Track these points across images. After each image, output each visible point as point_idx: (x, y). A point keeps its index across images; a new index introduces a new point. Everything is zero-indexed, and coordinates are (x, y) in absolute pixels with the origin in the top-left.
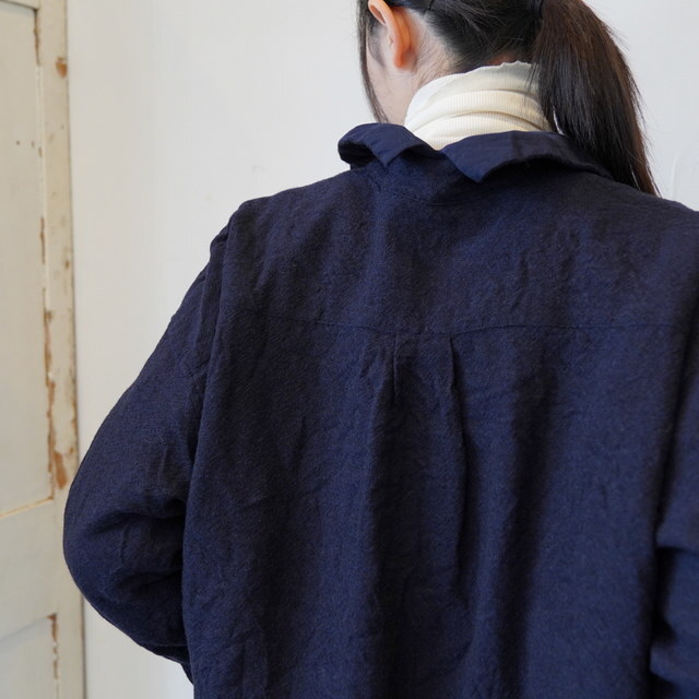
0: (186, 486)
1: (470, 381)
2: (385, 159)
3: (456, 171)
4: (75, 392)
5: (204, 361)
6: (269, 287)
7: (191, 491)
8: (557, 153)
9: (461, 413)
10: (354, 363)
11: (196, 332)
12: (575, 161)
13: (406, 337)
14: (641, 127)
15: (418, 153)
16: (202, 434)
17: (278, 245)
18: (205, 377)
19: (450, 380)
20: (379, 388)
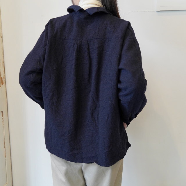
0: (43, 66)
1: (90, 47)
2: (76, 11)
3: (88, 13)
4: (4, 65)
5: (45, 45)
6: (56, 33)
7: (44, 67)
8: (104, 11)
9: (89, 53)
10: (71, 45)
11: (44, 41)
12: (107, 12)
13: (80, 41)
14: (118, 7)
15: (81, 10)
16: (46, 57)
17: (57, 26)
18: (46, 48)
19: (87, 48)
20: (76, 49)
